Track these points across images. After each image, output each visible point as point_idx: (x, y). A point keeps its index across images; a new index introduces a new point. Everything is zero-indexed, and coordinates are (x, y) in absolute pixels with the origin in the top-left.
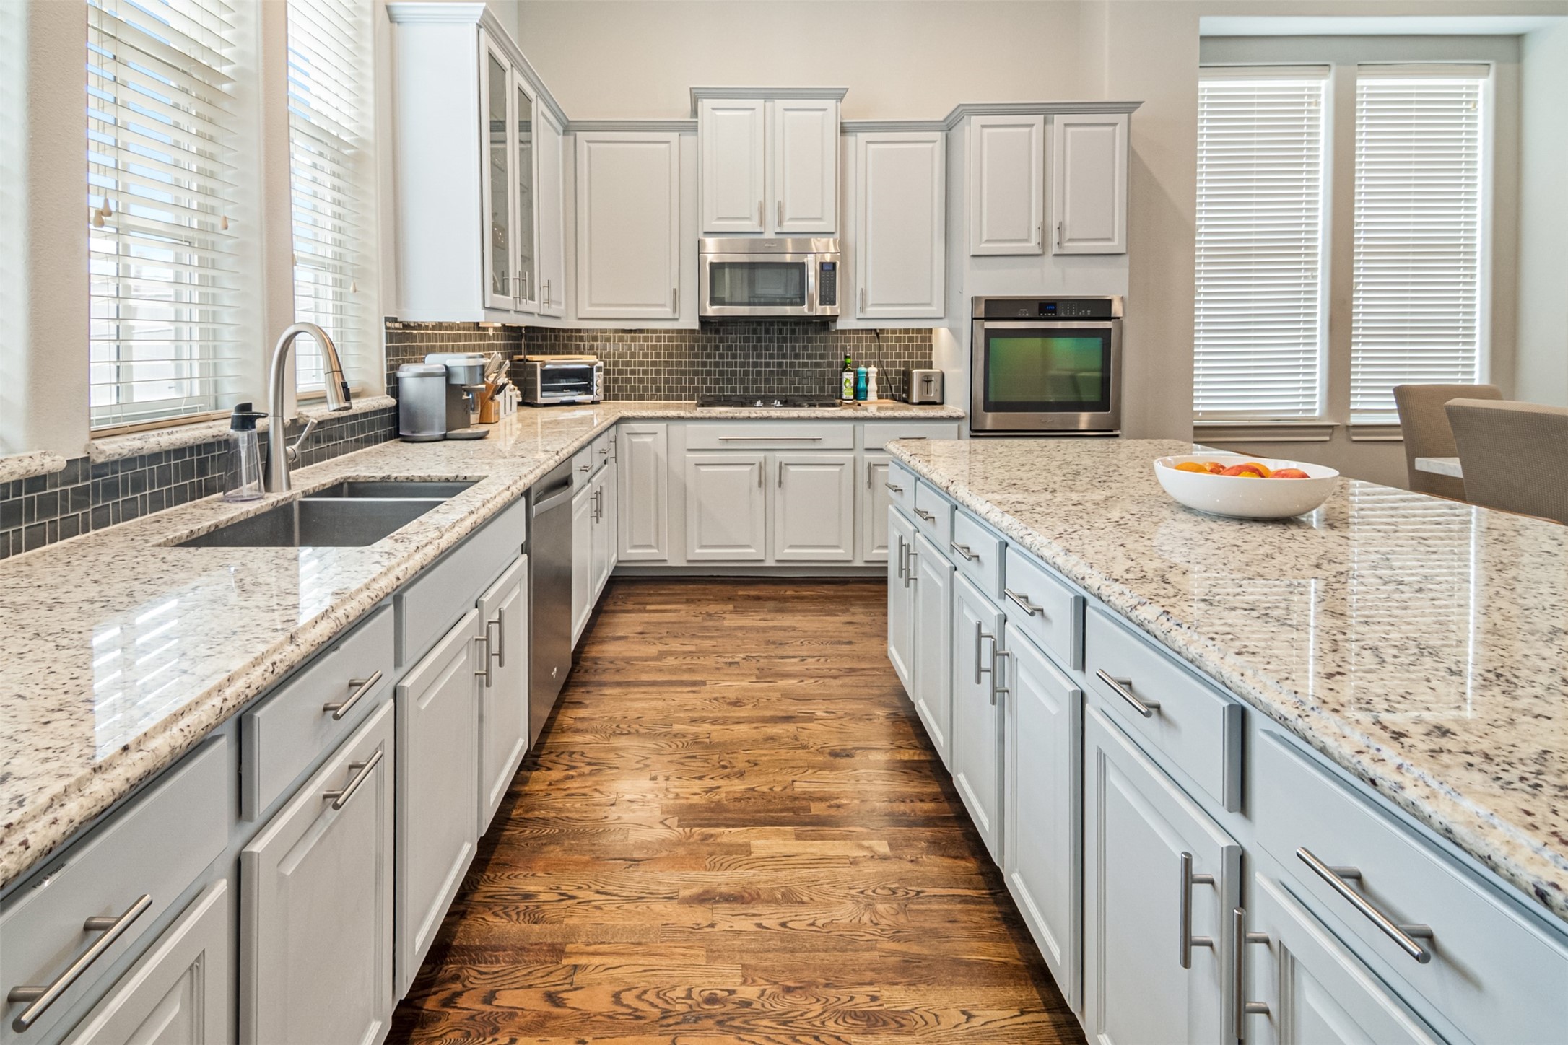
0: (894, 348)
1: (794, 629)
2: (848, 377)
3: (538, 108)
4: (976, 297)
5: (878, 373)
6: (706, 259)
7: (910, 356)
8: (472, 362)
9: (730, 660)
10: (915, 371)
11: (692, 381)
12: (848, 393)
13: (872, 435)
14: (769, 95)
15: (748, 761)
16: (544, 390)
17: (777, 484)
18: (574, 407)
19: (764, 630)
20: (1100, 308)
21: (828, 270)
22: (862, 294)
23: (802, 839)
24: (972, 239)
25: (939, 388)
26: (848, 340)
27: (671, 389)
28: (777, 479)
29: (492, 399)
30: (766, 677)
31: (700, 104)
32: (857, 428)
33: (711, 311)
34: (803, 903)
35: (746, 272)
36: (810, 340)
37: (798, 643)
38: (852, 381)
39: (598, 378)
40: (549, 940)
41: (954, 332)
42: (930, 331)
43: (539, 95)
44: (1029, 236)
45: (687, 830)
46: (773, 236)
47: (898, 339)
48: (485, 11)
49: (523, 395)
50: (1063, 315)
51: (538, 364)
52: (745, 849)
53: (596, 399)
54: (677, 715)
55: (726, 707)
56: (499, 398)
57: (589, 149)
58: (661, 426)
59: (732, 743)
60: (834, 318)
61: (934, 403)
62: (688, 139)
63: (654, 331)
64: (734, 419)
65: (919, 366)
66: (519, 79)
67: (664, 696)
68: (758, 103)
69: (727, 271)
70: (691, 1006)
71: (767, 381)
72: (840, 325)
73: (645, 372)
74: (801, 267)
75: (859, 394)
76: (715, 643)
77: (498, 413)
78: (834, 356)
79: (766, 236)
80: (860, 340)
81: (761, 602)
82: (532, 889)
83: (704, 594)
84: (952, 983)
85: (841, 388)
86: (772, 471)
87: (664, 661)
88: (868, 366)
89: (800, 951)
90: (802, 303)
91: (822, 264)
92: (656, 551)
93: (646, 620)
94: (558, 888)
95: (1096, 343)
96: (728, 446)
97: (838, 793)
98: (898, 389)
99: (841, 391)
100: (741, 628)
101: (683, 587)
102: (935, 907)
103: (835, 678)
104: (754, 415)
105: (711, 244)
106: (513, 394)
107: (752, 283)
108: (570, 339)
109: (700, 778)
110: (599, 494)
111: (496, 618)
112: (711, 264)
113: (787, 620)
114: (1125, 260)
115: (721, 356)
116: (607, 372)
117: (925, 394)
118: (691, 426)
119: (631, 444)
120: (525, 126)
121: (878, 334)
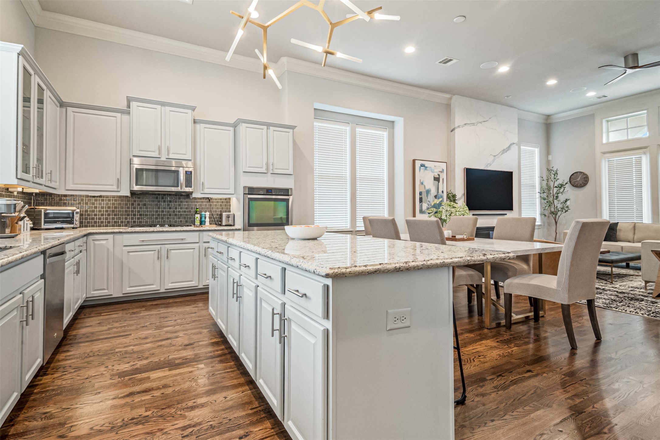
0: (216, 205)
1: (172, 312)
2: (198, 216)
3: (47, 94)
4: (245, 186)
5: (210, 215)
6: (134, 167)
7: (222, 208)
8: (9, 202)
9: (143, 325)
10: (224, 214)
11: (126, 219)
12: (197, 222)
13: (206, 236)
14: (163, 104)
15: (150, 354)
16: (46, 222)
17: (166, 258)
18: (63, 230)
19: (159, 314)
20: (286, 192)
21: (188, 174)
22: (203, 184)
23: (171, 370)
24: (244, 166)
25: (233, 220)
26: (197, 202)
27: (115, 222)
28: (166, 256)
29: (17, 223)
30: (159, 328)
31: (131, 103)
32: (200, 234)
33: (136, 188)
34: (170, 386)
35: (154, 173)
36: (181, 202)
37: (174, 316)
38: (199, 218)
39: (77, 217)
40: (58, 422)
41: (238, 199)
42: (230, 198)
43: (48, 88)
44: (263, 166)
45: (123, 379)
46: (165, 160)
47: (218, 202)
48: (23, 48)
49: (34, 224)
50: (274, 194)
51: (43, 210)
52: (149, 378)
53: (75, 226)
54: (117, 346)
55: (140, 340)
56: (21, 223)
57: (74, 115)
58: (111, 236)
59: (143, 350)
60: (191, 193)
61: (231, 225)
62: (125, 117)
63: (107, 197)
64: (146, 232)
65: (226, 212)
66: (38, 80)
67: (111, 342)
68: (159, 107)
69: (144, 172)
70: (124, 423)
71: (162, 218)
72: (194, 195)
73: (102, 215)
74: (177, 172)
75: (202, 223)
76: (136, 321)
77: (20, 230)
78: (192, 208)
79: (162, 159)
80: (202, 202)
81: (158, 305)
82: (48, 410)
83: (132, 306)
84: (221, 392)
85: (194, 221)
86: (164, 253)
87: (111, 330)
88: (205, 212)
89: (168, 399)
90: (178, 186)
91: (186, 172)
92: (107, 291)
93: (102, 318)
94: (61, 407)
95: (284, 203)
96: (143, 243)
97: (187, 355)
98: (217, 221)
99: (195, 222)
100: (148, 315)
101: (121, 305)
102: (219, 376)
103: (188, 324)
104: (156, 230)
105: (136, 161)
106: (28, 223)
107: (157, 178)
108: (61, 200)
109: (128, 363)
110: (78, 264)
111: (31, 299)
112: (136, 169)
113: (170, 310)
114: (293, 176)
115: (141, 208)
116: (81, 215)
117: (227, 222)
118: (125, 236)
119: (94, 244)
120: (40, 101)
121: (209, 200)
